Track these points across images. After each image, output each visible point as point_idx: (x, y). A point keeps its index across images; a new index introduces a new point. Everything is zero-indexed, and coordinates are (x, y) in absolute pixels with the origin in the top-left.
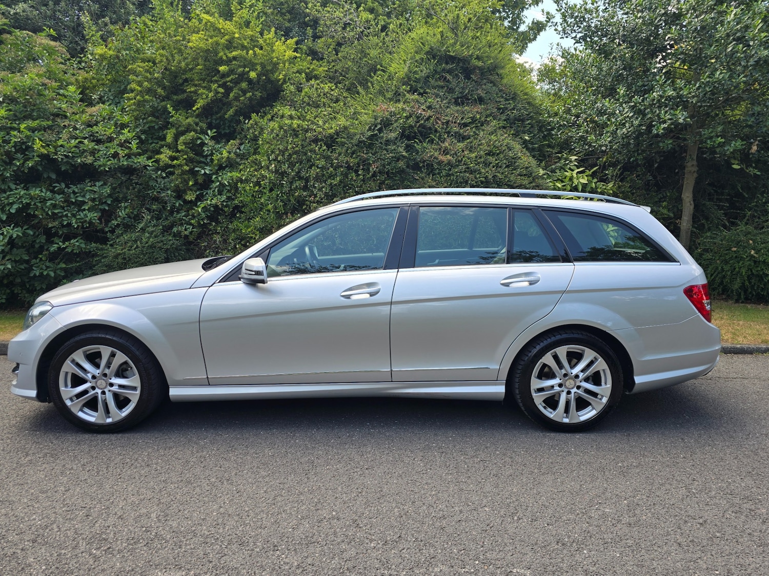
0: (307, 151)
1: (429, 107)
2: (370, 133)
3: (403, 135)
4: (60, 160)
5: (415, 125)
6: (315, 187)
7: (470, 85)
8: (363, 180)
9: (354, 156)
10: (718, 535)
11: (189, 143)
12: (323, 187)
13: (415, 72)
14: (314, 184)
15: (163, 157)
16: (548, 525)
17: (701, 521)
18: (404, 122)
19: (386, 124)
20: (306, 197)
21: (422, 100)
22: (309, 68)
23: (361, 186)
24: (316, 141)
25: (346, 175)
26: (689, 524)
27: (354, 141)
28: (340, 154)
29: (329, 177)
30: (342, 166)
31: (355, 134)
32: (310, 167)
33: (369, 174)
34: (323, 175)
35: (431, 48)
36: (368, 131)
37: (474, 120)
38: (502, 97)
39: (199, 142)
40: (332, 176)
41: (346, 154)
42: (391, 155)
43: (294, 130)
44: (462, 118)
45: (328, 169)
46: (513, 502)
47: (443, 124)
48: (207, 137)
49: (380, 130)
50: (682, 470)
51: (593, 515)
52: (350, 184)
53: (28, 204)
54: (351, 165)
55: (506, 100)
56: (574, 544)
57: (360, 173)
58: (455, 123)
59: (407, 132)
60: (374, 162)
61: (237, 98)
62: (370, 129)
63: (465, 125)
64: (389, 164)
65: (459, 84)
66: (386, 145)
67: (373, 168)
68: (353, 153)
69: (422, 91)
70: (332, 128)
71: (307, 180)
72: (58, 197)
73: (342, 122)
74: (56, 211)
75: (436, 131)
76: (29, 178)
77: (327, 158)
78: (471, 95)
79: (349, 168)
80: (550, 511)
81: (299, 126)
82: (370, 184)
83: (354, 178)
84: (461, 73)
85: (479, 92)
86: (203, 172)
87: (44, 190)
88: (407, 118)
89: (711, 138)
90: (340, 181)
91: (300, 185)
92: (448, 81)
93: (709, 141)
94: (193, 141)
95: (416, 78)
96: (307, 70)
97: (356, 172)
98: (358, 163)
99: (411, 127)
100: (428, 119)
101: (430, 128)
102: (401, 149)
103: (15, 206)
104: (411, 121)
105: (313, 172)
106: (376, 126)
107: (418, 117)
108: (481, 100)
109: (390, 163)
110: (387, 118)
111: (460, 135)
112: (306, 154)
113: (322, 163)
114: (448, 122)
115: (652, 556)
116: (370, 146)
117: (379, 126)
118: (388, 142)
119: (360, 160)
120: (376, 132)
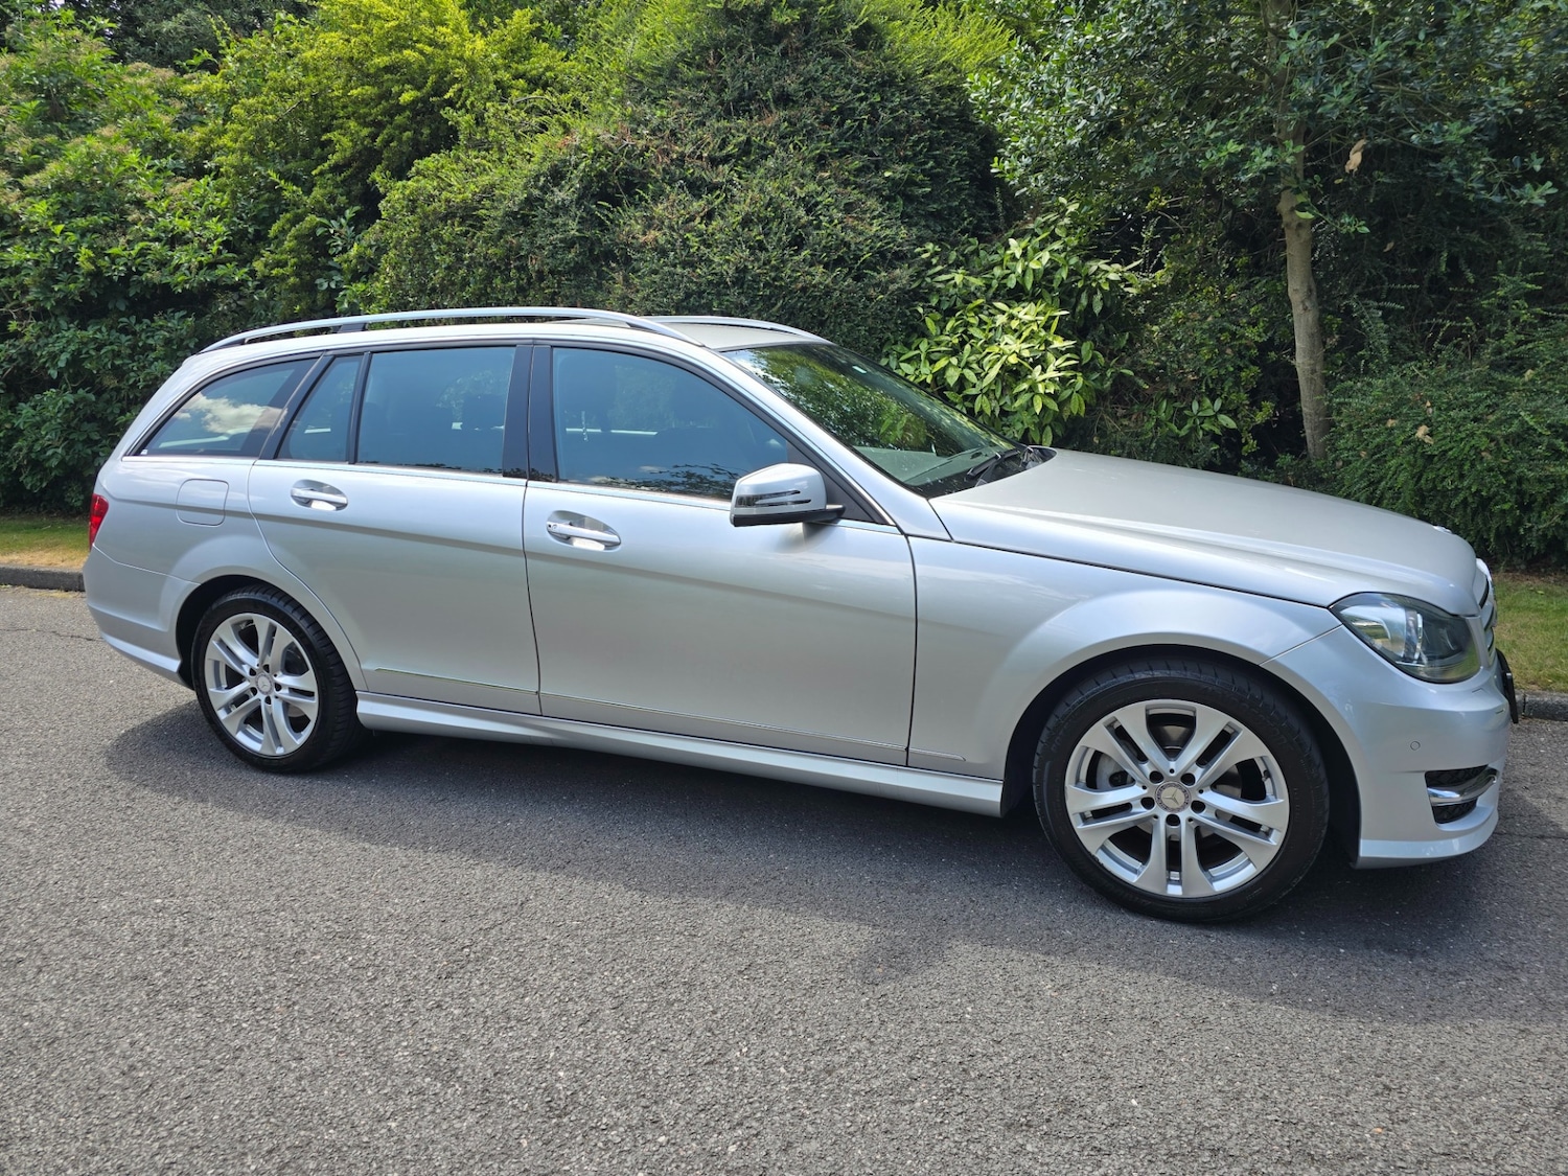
0: (429, 238)
1: (653, 129)
2: (525, 195)
3: (584, 194)
4: (116, 278)
5: (613, 171)
8: (518, 289)
9: (501, 242)
11: (308, 236)
15: (258, 265)
18: (590, 166)
19: (557, 175)
24: (445, 218)
25: (488, 279)
27: (500, 213)
29: (462, 287)
30: (481, 265)
31: (503, 200)
36: (522, 191)
38: (846, 87)
39: (319, 232)
44: (720, 147)
47: (670, 162)
48: (343, 221)
53: (79, 351)
54: (494, 260)
57: (510, 275)
58: (700, 157)
59: (595, 188)
61: (387, 143)
62: (525, 187)
63: (725, 160)
64: (552, 255)
66: (552, 217)
67: (533, 265)
68: (498, 237)
72: (124, 338)
74: (118, 362)
75: (651, 179)
76: (83, 311)
78: (762, 92)
79: (492, 266)
83: (498, 286)
85: (786, 81)
86: (325, 286)
87: (104, 329)
88: (597, 155)
94: (313, 230)
97: (506, 273)
98: (508, 257)
99: (601, 175)
100: (642, 154)
101: (644, 175)
102: (574, 224)
103: (64, 357)
104: (603, 164)
105: (438, 278)
106: (538, 181)
109: (556, 253)
110: (561, 161)
111: (705, 183)
112: (427, 244)
113: (448, 259)
114: (680, 158)
116: (524, 221)
117: (544, 179)
118: (557, 210)
119: (510, 250)
120: (536, 192)
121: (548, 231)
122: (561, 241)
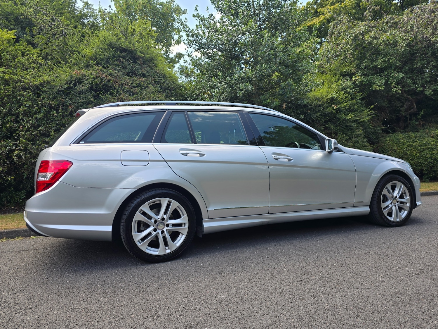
0: (17, 95)
1: (110, 75)
2: (67, 86)
3: (91, 89)
5: (100, 84)
6: (23, 121)
7: (137, 66)
8: (63, 116)
9: (55, 100)
10: (291, 296)
12: (30, 120)
13: (100, 55)
14: (22, 118)
16: (180, 316)
17: (280, 290)
18: (92, 81)
19: (79, 81)
20: (16, 127)
21: (105, 70)
22: (25, 50)
23: (61, 120)
24: (25, 89)
25: (49, 112)
26: (274, 294)
27: (55, 90)
28: (43, 98)
29: (35, 114)
30: (45, 106)
31: (56, 86)
32: (20, 107)
33: (67, 112)
34: (30, 112)
35: (111, 43)
36: (65, 84)
37: (139, 85)
38: (157, 76)
40: (36, 113)
41: (49, 98)
42: (82, 100)
43: (6, 80)
44: (132, 84)
45: (34, 108)
46: (155, 306)
47: (119, 85)
49: (75, 85)
50: (267, 264)
51: (213, 302)
52: (51, 118)
54: (53, 105)
55: (159, 77)
56: (199, 325)
57: (60, 111)
58: (127, 85)
59: (94, 87)
60: (70, 104)
62: (67, 83)
63: (134, 87)
65: (129, 65)
66: (79, 94)
67: (70, 109)
68: (54, 98)
69: (105, 66)
70: (37, 81)
71: (17, 115)
73: (46, 78)
75: (115, 89)
77: (33, 101)
78: (138, 72)
79: (51, 108)
80: (182, 306)
81: (10, 78)
82: (68, 119)
83: (55, 114)
84: (130, 59)
85: (143, 71)
88: (94, 79)
89: (265, 100)
90: (44, 116)
91: (10, 119)
92: (123, 62)
93: (264, 102)
95: (101, 58)
96: (23, 50)
97: (57, 111)
98: (58, 105)
99: (97, 84)
100: (109, 81)
101: (111, 87)
102: (90, 97)
104: (97, 81)
105: (21, 110)
106: (72, 82)
107: (102, 80)
108: (144, 75)
109: (82, 105)
110: (79, 78)
111: (131, 92)
112: (16, 97)
113: (29, 103)
114: (122, 84)
115: (252, 320)
116: (67, 94)
117: (74, 82)
118: (81, 92)
119: (60, 102)
120: (71, 85)
121: (79, 98)
122: (84, 102)
